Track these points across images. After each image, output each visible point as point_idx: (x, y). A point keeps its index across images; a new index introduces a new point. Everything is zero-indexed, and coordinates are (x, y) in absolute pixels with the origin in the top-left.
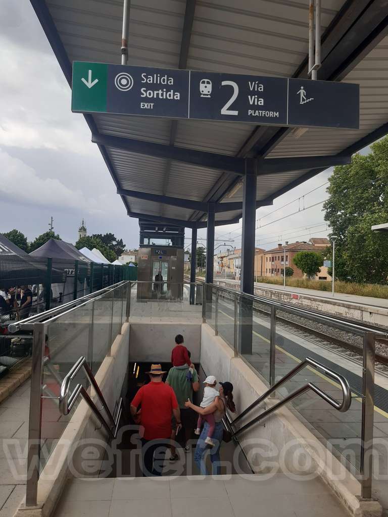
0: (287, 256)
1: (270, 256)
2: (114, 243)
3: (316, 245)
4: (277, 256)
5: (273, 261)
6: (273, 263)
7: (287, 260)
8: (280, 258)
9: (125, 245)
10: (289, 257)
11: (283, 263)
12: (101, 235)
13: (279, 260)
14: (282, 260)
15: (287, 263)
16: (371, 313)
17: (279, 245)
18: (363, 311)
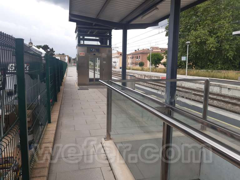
0: (140, 56)
1: (131, 56)
2: (49, 50)
3: (153, 50)
4: (134, 56)
5: (132, 59)
6: (132, 60)
7: (139, 58)
8: (136, 57)
9: (54, 51)
10: (141, 57)
11: (137, 60)
12: (41, 46)
13: (135, 58)
14: (137, 58)
15: (140, 59)
16: (229, 89)
17: (135, 50)
18: (222, 87)
